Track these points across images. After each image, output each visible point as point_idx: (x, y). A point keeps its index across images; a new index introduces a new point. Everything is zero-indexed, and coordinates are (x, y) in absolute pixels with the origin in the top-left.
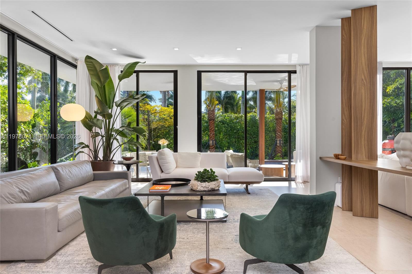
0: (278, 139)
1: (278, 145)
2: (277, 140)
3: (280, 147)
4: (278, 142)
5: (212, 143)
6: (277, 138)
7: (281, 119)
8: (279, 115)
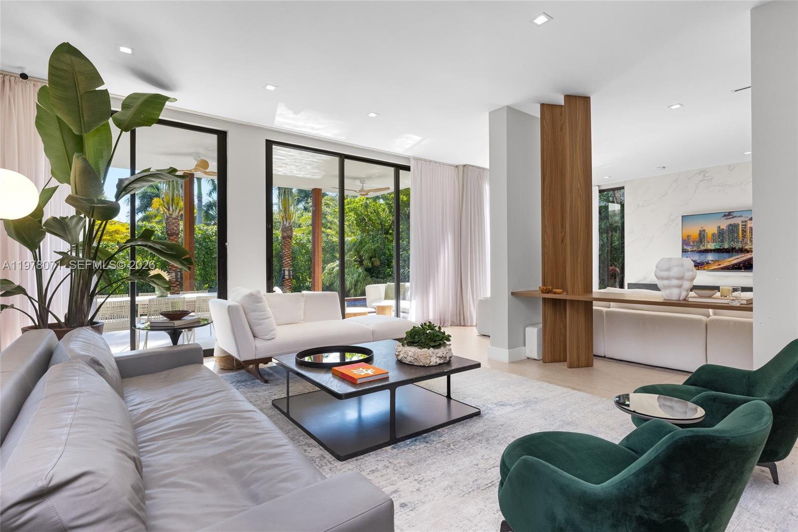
0: (286, 269)
1: (287, 277)
2: (284, 270)
3: (289, 280)
4: (287, 273)
5: (175, 276)
6: (285, 267)
7: (290, 237)
8: (288, 232)
